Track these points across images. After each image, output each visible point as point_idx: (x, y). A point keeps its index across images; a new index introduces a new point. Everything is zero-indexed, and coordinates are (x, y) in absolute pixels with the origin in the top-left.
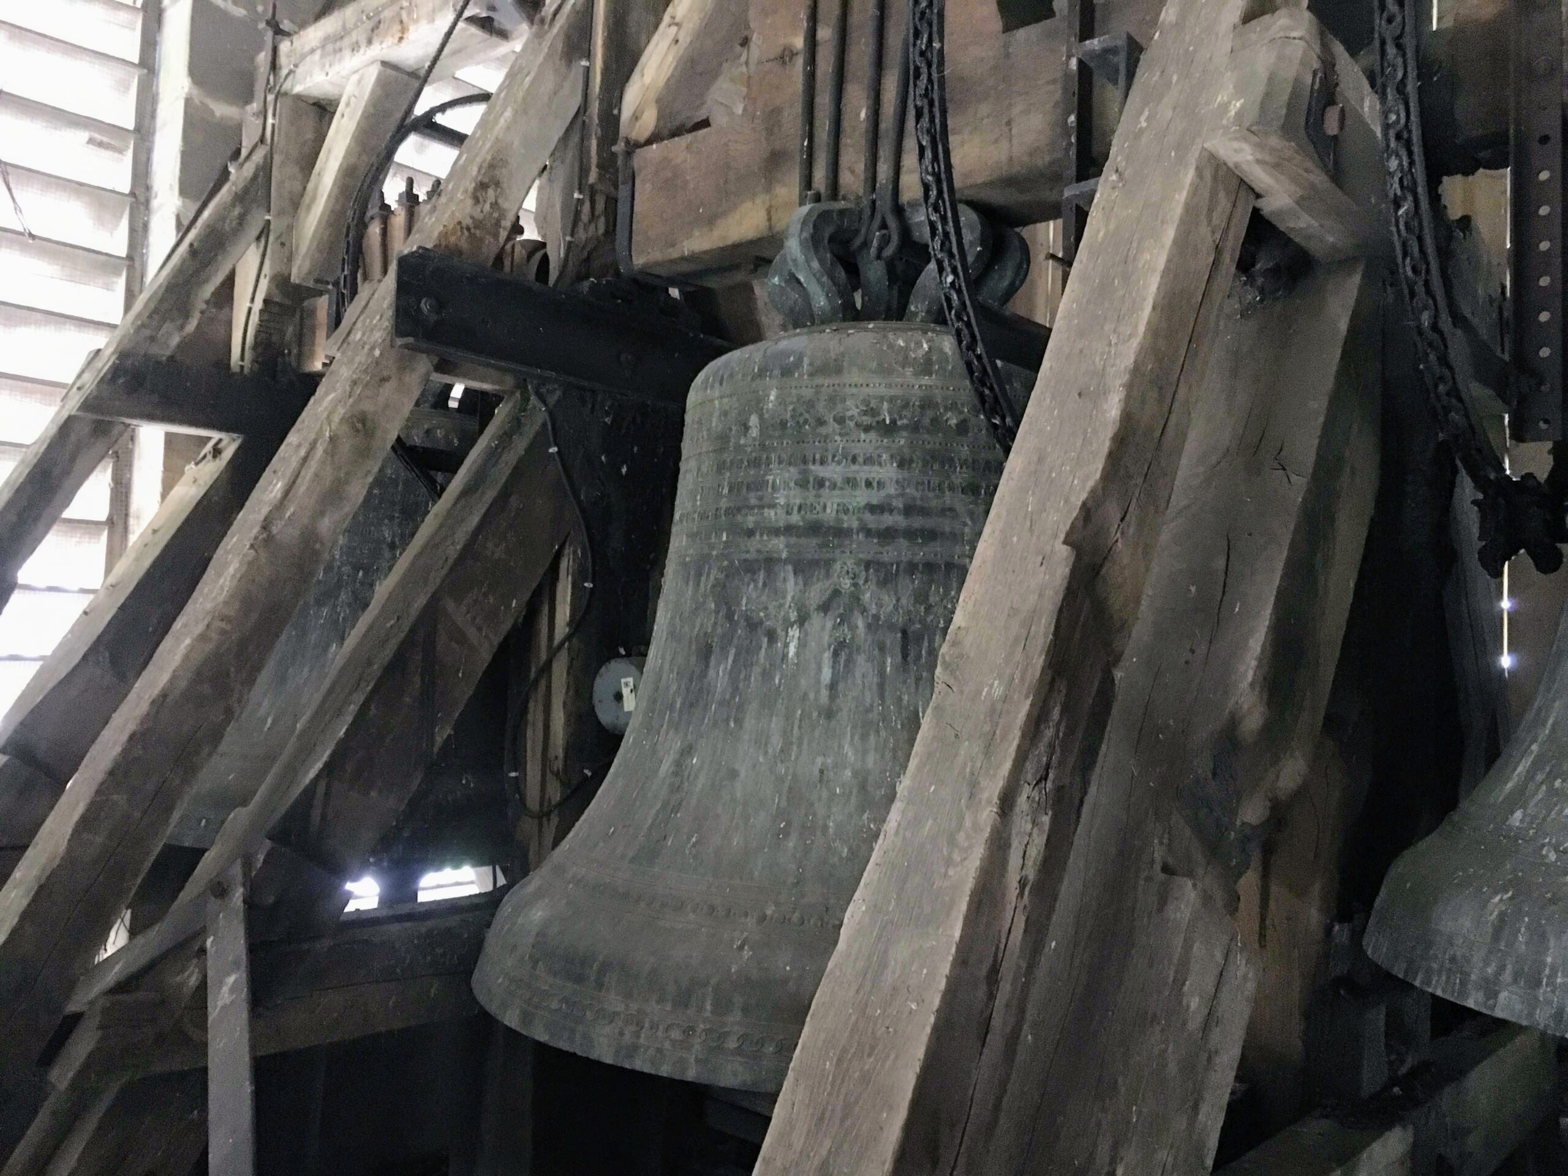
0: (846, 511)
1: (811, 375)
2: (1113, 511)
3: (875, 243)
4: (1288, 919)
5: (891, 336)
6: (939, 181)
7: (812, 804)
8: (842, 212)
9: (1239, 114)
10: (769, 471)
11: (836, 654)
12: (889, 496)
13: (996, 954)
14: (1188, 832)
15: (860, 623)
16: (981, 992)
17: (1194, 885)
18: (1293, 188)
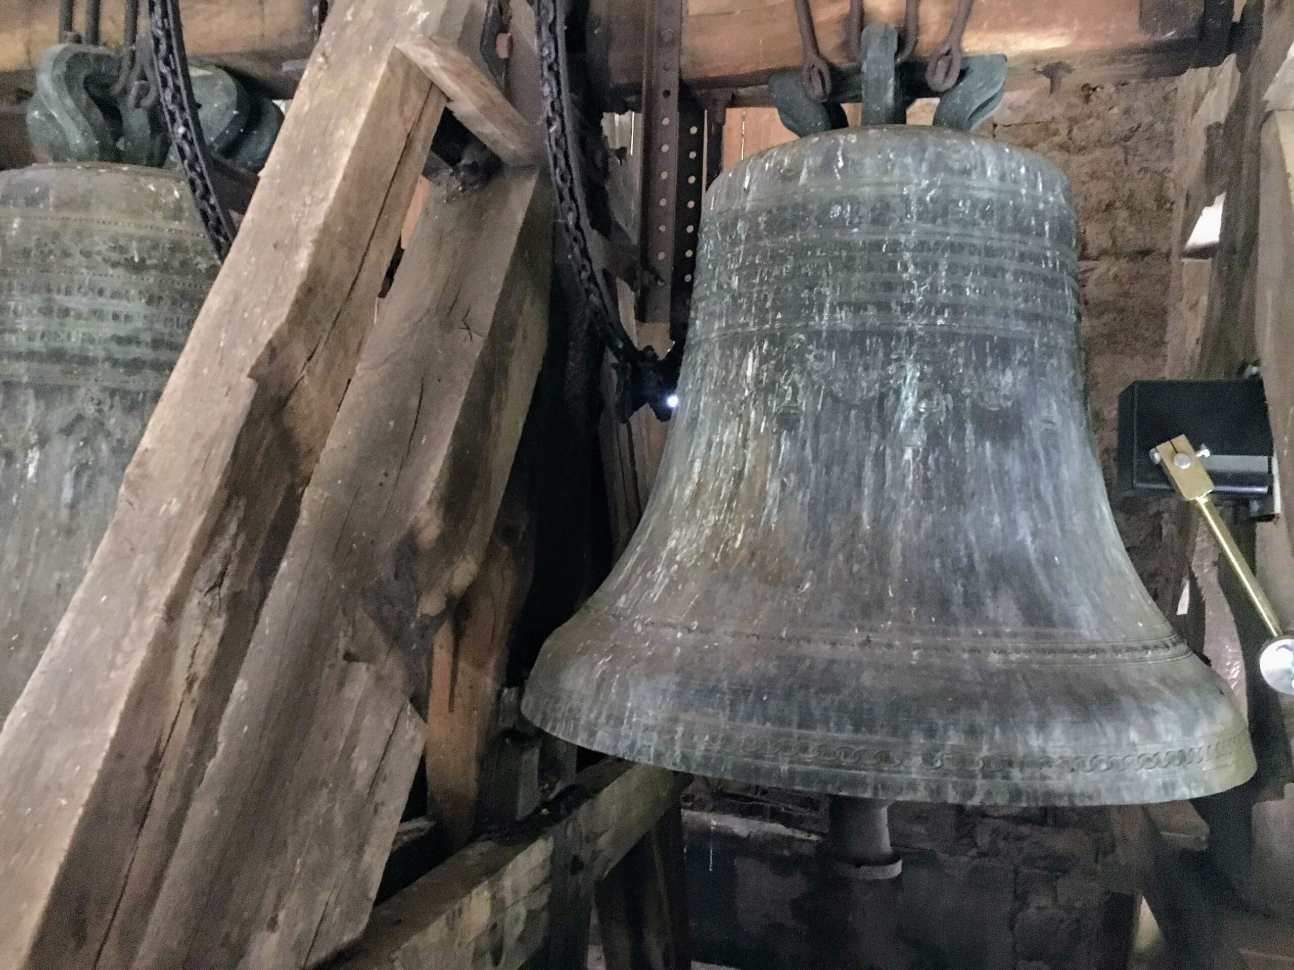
0: (92, 341)
1: (57, 207)
2: (299, 351)
3: (133, 92)
4: (471, 688)
5: (142, 180)
6: (168, 36)
7: (47, 617)
8: (99, 58)
9: (425, 24)
10: (10, 296)
11: (78, 475)
12: (139, 330)
13: (157, 746)
14: (371, 624)
15: (104, 447)
16: (140, 780)
17: (368, 668)
18: (475, 98)
